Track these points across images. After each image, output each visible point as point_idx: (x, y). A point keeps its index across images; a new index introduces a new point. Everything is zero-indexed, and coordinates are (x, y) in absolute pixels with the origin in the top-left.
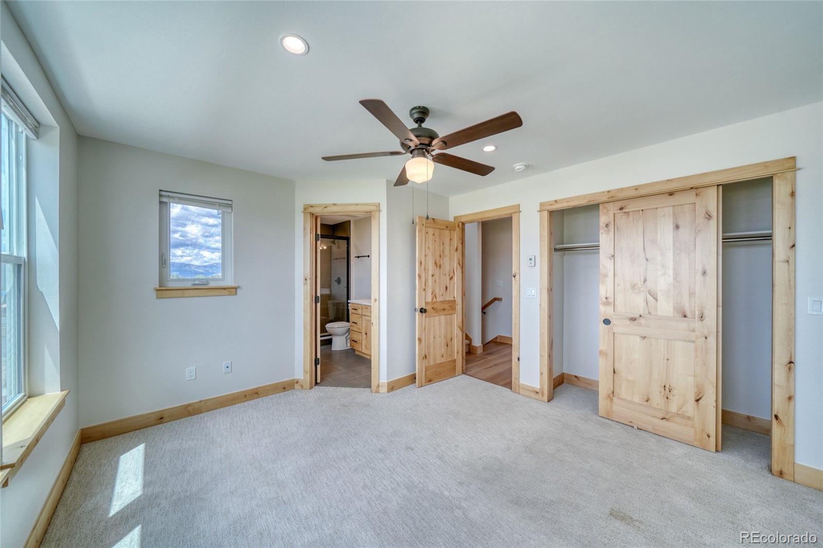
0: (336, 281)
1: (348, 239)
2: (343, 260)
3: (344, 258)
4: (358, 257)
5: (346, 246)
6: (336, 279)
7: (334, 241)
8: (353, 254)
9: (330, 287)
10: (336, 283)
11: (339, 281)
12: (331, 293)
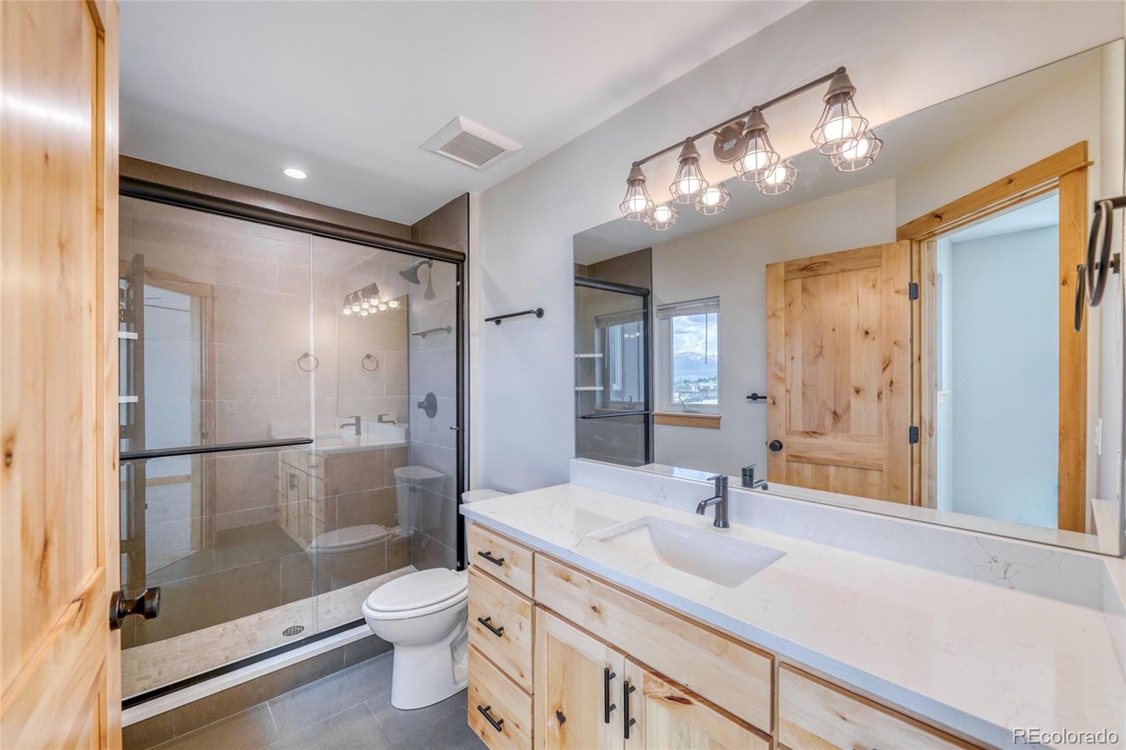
0: (420, 405)
1: (460, 260)
2: (445, 334)
3: (449, 330)
4: (498, 320)
5: (453, 284)
6: (422, 398)
7: (415, 269)
8: (478, 309)
9: (404, 419)
10: (422, 411)
11: (430, 406)
12: (409, 443)
